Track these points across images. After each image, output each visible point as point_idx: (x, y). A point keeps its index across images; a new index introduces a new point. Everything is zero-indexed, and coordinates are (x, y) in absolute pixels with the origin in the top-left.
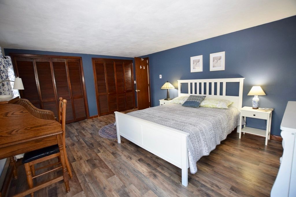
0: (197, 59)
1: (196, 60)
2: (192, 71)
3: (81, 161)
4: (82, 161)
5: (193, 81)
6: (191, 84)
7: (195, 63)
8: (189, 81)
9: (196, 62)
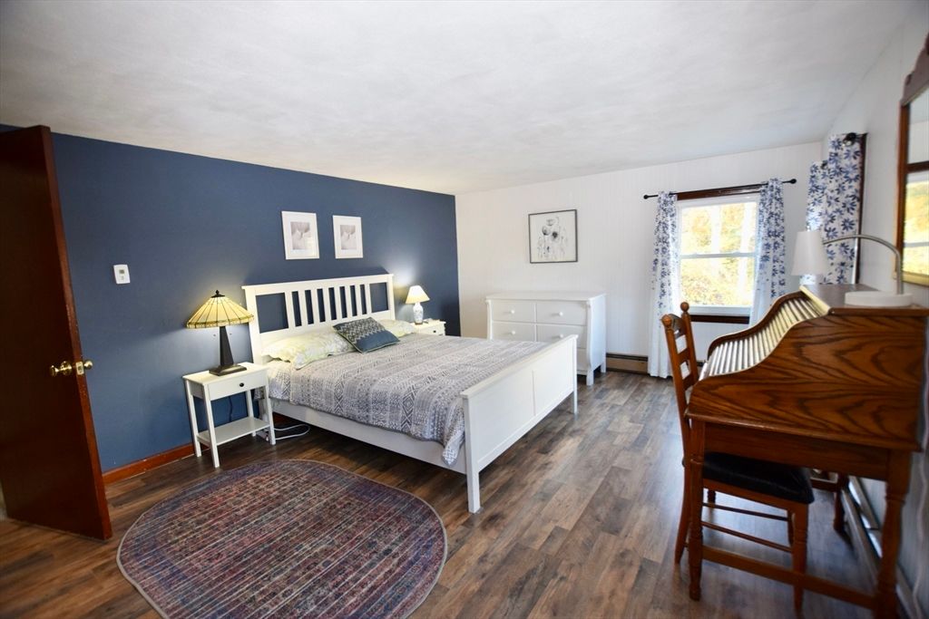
0: (303, 221)
1: (301, 223)
2: (291, 254)
3: (630, 548)
4: (629, 543)
5: (301, 287)
6: (295, 295)
7: (298, 232)
8: (287, 288)
9: (299, 230)
